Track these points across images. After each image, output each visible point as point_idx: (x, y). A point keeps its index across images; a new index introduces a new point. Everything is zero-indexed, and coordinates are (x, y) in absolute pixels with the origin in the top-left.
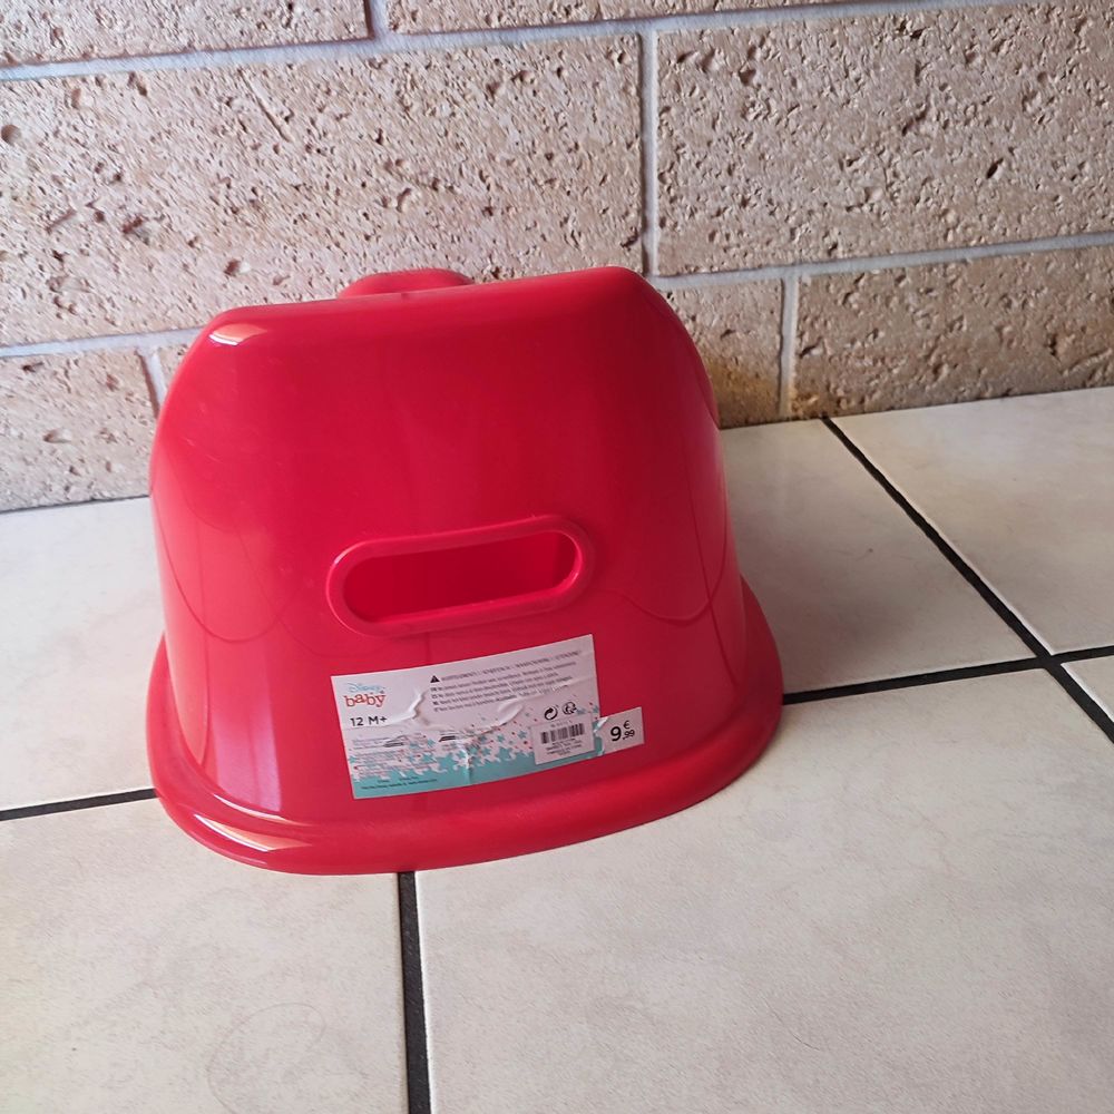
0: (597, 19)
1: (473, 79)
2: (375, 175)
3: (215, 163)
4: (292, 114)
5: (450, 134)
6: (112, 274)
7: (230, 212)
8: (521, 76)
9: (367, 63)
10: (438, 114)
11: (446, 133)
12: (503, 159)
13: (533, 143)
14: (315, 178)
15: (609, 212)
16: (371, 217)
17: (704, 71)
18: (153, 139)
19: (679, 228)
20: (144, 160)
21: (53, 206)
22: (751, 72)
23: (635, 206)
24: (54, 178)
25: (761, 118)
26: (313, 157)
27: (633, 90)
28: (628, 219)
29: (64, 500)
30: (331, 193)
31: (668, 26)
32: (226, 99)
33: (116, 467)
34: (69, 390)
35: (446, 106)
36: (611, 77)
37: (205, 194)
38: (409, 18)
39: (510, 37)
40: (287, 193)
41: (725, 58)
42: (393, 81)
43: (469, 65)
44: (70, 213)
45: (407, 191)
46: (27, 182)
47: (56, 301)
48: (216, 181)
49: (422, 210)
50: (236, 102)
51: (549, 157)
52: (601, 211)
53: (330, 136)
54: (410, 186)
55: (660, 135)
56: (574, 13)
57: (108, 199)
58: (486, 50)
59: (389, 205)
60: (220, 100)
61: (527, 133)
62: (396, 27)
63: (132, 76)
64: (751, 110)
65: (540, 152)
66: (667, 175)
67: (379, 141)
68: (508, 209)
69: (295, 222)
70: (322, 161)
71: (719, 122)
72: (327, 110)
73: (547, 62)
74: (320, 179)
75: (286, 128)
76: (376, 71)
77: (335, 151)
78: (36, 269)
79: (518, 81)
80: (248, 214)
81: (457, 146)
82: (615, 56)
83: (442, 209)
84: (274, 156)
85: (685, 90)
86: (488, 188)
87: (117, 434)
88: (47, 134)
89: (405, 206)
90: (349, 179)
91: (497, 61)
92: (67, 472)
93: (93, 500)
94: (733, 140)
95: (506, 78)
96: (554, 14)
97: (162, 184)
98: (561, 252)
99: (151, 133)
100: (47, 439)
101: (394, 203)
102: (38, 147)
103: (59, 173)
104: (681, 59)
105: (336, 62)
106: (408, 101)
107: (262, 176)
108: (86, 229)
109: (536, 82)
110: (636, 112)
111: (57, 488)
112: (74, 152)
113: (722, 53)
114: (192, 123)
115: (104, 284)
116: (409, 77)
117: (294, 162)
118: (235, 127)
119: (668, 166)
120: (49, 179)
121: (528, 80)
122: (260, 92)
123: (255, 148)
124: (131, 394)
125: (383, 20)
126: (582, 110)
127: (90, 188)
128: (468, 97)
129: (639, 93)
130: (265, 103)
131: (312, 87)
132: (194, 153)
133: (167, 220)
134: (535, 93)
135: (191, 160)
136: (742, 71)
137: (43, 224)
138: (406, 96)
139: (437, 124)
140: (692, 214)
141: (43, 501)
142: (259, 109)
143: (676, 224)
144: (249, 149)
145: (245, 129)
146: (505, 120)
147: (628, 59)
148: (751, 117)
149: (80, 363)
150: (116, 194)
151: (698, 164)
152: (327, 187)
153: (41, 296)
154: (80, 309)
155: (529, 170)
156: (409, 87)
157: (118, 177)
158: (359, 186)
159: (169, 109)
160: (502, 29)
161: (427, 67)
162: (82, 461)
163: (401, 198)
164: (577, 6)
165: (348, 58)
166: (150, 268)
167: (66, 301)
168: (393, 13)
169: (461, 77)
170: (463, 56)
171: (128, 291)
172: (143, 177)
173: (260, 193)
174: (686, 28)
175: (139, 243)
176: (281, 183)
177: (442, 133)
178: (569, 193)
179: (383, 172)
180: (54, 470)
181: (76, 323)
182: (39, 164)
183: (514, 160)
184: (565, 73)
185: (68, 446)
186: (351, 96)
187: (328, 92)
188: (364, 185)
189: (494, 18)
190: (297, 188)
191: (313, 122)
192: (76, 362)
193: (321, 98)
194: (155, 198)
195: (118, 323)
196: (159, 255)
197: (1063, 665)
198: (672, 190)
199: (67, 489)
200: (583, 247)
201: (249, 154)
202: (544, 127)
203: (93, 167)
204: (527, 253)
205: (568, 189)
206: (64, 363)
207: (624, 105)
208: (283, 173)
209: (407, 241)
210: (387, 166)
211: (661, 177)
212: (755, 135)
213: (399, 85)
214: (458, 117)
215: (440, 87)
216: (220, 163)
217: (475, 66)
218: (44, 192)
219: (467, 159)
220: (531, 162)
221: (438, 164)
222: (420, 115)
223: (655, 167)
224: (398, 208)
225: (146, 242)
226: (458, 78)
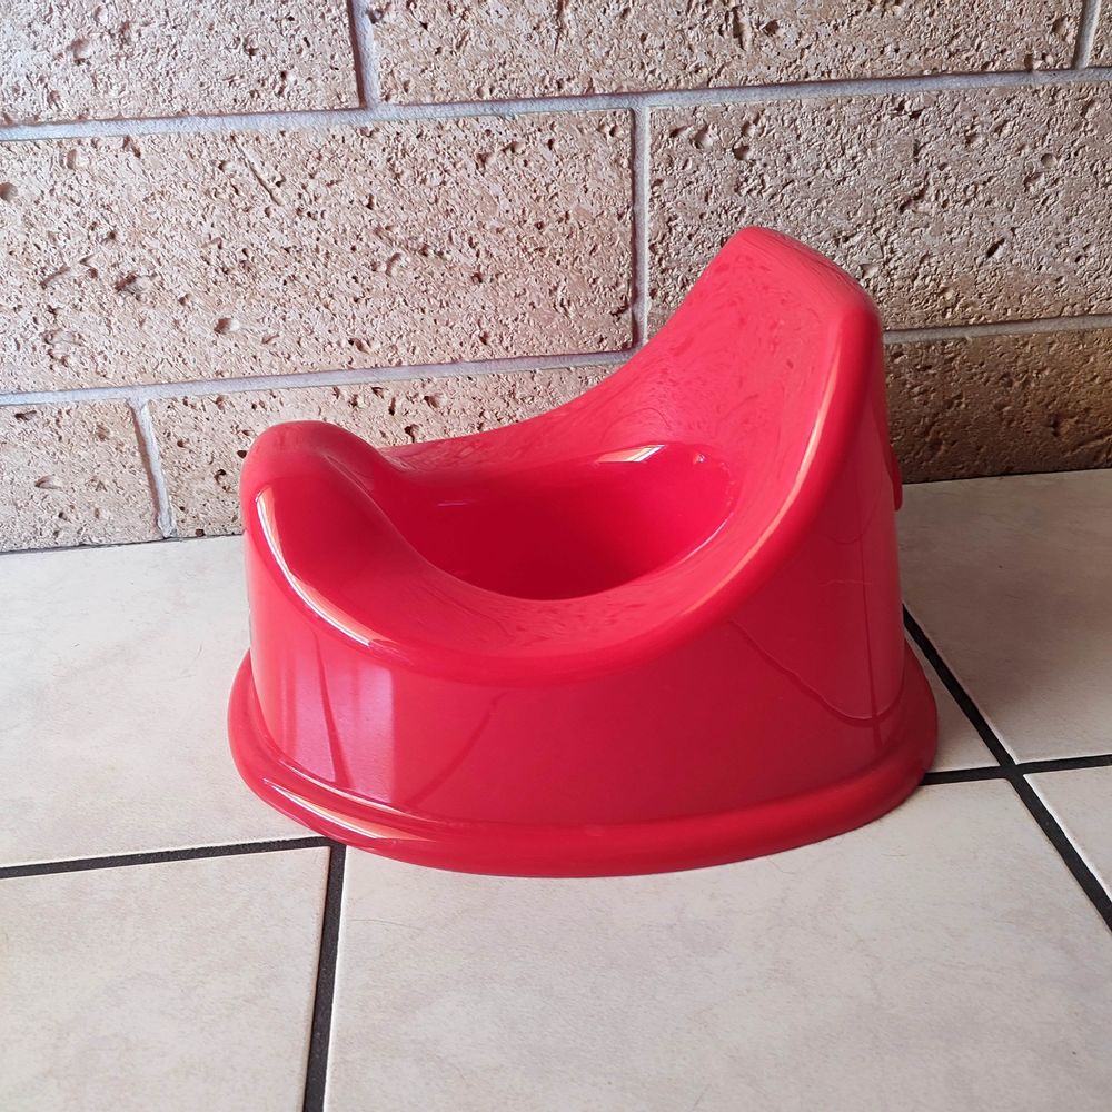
0: (589, 93)
1: (464, 149)
2: (365, 240)
3: (207, 225)
4: (284, 180)
5: (440, 202)
6: (103, 329)
7: (220, 271)
8: (512, 147)
9: (358, 131)
10: (428, 182)
11: (436, 201)
12: (492, 227)
13: (524, 212)
14: (305, 240)
15: (600, 281)
16: (360, 280)
17: (698, 147)
18: (146, 200)
19: (670, 298)
20: (138, 220)
21: (47, 262)
22: (745, 148)
23: (625, 276)
24: (49, 234)
25: (754, 193)
26: (304, 222)
27: (625, 163)
28: (618, 289)
29: (53, 545)
30: (321, 256)
31: (662, 101)
32: (218, 163)
33: (105, 514)
34: (60, 438)
35: (436, 173)
36: (603, 150)
37: (196, 254)
38: (401, 89)
39: (503, 109)
40: (278, 255)
41: (718, 134)
42: (384, 150)
43: (461, 136)
44: (64, 270)
45: (397, 256)
46: (22, 238)
47: (49, 352)
48: (208, 241)
49: (411, 275)
50: (229, 166)
51: (540, 226)
52: (591, 281)
53: (321, 201)
54: (400, 251)
55: (652, 206)
56: (566, 86)
57: (102, 256)
58: (477, 120)
59: (378, 270)
60: (213, 163)
61: (518, 202)
62: (387, 98)
63: (127, 140)
64: (745, 184)
65: (531, 222)
66: (659, 246)
67: (369, 206)
68: (497, 275)
69: (285, 283)
70: (314, 225)
71: (712, 196)
72: (317, 176)
73: (538, 134)
74: (310, 242)
75: (278, 192)
76: (367, 139)
77: (326, 215)
78: (30, 321)
79: (509, 152)
80: (239, 275)
81: (448, 213)
82: (607, 130)
83: (431, 274)
84: (266, 220)
85: (678, 164)
86: (478, 255)
87: (106, 482)
88: (43, 192)
89: (394, 271)
90: (339, 243)
91: (488, 131)
92: (56, 517)
93: (82, 545)
94: (726, 212)
95: (498, 149)
96: (546, 87)
97: (155, 244)
98: (550, 320)
99: (144, 193)
100: (38, 485)
101: (383, 268)
102: (34, 206)
103: (54, 230)
104: (674, 133)
105: (328, 130)
106: (398, 168)
107: (253, 237)
108: (80, 285)
109: (527, 153)
110: (628, 184)
111: (48, 532)
112: (70, 210)
113: (716, 129)
114: (185, 186)
115: (97, 337)
116: (400, 146)
117: (285, 226)
118: (228, 190)
119: (659, 238)
120: (44, 235)
121: (519, 151)
122: (251, 156)
123: (247, 210)
124: (122, 445)
125: (375, 90)
126: (573, 181)
127: (85, 246)
128: (459, 165)
129: (631, 165)
130: (257, 168)
131: (303, 152)
132: (187, 215)
133: (158, 278)
134: (526, 164)
135: (183, 221)
136: (736, 147)
137: (38, 279)
138: (397, 163)
139: (427, 191)
140: (683, 286)
141: (32, 545)
142: (251, 174)
143: (667, 295)
144: (240, 211)
145: (237, 192)
146: (496, 189)
147: (620, 133)
148: (744, 192)
149: (72, 413)
150: (108, 251)
151: (690, 237)
152: (317, 250)
153: (34, 349)
154: (72, 361)
155: (519, 238)
156: (400, 154)
157: (112, 235)
158: (349, 250)
159: (163, 172)
160: (493, 101)
161: (418, 137)
162: (72, 507)
163: (390, 262)
164: (569, 80)
165: (340, 126)
166: (141, 323)
167: (59, 352)
168: (385, 83)
169: (452, 148)
170: (454, 126)
171: (120, 346)
172: (136, 239)
173: (251, 255)
174: (679, 104)
175: (131, 298)
176: (271, 244)
177: (432, 200)
178: (558, 263)
179: (372, 236)
180: (45, 516)
181: (68, 375)
182: (34, 221)
183: (504, 228)
184: (556, 146)
185: (58, 492)
186: (342, 162)
187: (320, 158)
188: (353, 249)
189: (486, 90)
190: (287, 250)
191: (304, 187)
192: (68, 412)
193: (312, 164)
194: (148, 258)
195: (110, 376)
196: (151, 312)
197: (1025, 776)
198: (663, 262)
199: (56, 533)
200: (572, 315)
201: (241, 216)
202: (534, 196)
203: (87, 225)
204: (516, 320)
205: (558, 257)
206: (55, 412)
207: (615, 176)
208: (274, 234)
209: (396, 305)
210: (377, 231)
211: (652, 248)
212: (748, 208)
213: (390, 153)
214: (449, 185)
215: (431, 156)
216: (212, 226)
217: (466, 137)
218: (39, 249)
219: (457, 226)
220: (520, 230)
221: (427, 230)
222: (411, 183)
223: (647, 238)
224: (388, 272)
225: (138, 298)
226: (449, 148)
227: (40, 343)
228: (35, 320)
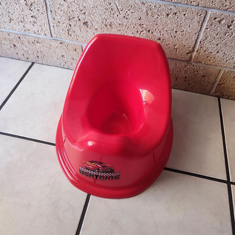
0: (198, 5)
1: (164, 12)
2: (137, 26)
4: (123, 9)
5: (156, 22)
6: (79, 31)
7: (105, 25)
8: (176, 14)
9: (142, 3)
10: (154, 17)
11: (155, 21)
12: (166, 30)
13: (174, 28)
14: (124, 23)
15: (186, 46)
16: (134, 34)
17: (219, 23)
18: (93, 7)
19: (201, 53)
20: (90, 11)
21: (71, 15)
22: (231, 25)
23: (192, 47)
24: (72, 10)
25: (229, 36)
26: (125, 19)
27: (201, 23)
28: (190, 49)
29: (63, 67)
30: (127, 27)
31: (215, 11)
32: (110, 3)
33: (73, 64)
34: (68, 49)
35: (156, 15)
36: (197, 18)
37: (101, 21)
39: (176, 5)
40: (118, 25)
41: (225, 21)
42: (146, 8)
43: (165, 8)
44: (74, 18)
45: (143, 31)
46: (67, 10)
47: (68, 33)
48: (104, 19)
49: (145, 35)
50: (112, 4)
51: (176, 32)
52: (184, 45)
53: (129, 16)
54: (144, 30)
55: (203, 33)
56: (192, 3)
57: (82, 17)
58: (169, 6)
59: (138, 32)
60: (108, 3)
61: (173, 26)
64: (227, 33)
65: (175, 30)
66: (202, 42)
67: (140, 19)
68: (164, 40)
69: (118, 31)
70: (127, 21)
71: (219, 34)
72: (130, 10)
73: (183, 12)
74: (125, 24)
75: (121, 12)
76: (143, 5)
77: (130, 19)
78: (65, 26)
79: (174, 14)
80: (108, 27)
81: (156, 25)
82: (199, 14)
83: (149, 36)
84: (117, 17)
85: (213, 26)
86: (161, 35)
87: (75, 59)
88: (72, 1)
89: (142, 33)
90: (131, 25)
91: (171, 9)
92: (64, 63)
93: (68, 68)
94: (221, 39)
95: (172, 13)
96: (188, 2)
97: (93, 17)
98: (172, 51)
99: (93, 6)
100: (62, 56)
102: (70, 4)
103: (73, 10)
104: (215, 19)
105: (135, 1)
106: (148, 13)
107: (113, 20)
108: (76, 22)
109: (178, 16)
110: (200, 27)
111: (62, 65)
112: (77, 6)
113: (225, 20)
114: (102, 6)
115: (78, 32)
116: (150, 8)
117: (121, 19)
118: (110, 9)
119: (203, 40)
120: (71, 10)
121: (177, 14)
122: (117, 3)
123: (113, 14)
124: (79, 53)
126: (187, 24)
127: (79, 14)
128: (162, 15)
129: (202, 23)
130: (118, 6)
131: (128, 5)
132: (100, 13)
133: (92, 24)
134: (178, 18)
135: (99, 14)
136: (229, 25)
137: (68, 18)
138: (148, 12)
139: (153, 19)
140: (205, 51)
141: (59, 66)
142: (116, 7)
143: (200, 52)
144: (112, 14)
145: (112, 10)
146: (169, 22)
147: (202, 16)
148: (227, 35)
149: (71, 45)
150: (83, 16)
151: (210, 42)
152: (126, 26)
153: (65, 32)
154: (72, 35)
155: (171, 33)
156: (149, 10)
157: (85, 13)
158: (133, 27)
159: (98, 3)
160: (174, 2)
161: (155, 7)
162: (67, 62)
163: (141, 32)
164: (194, 2)
166: (87, 32)
167: (70, 33)
170: (164, 6)
171: (82, 35)
172: (89, 14)
173: (112, 24)
174: (218, 12)
175: (86, 26)
176: (117, 23)
177: (154, 21)
178: (178, 40)
179: (139, 26)
180: (62, 62)
181: (71, 38)
182: (70, 7)
183: (168, 31)
184: (186, 15)
185: (66, 58)
186: (136, 9)
187: (132, 7)
188: (134, 27)
190: (120, 24)
191: (127, 12)
192: (70, 44)
193: (130, 8)
194: (91, 19)
195: (79, 40)
196: (89, 30)
197: (231, 185)
198: (202, 45)
199: (64, 65)
200: (178, 52)
201: (112, 15)
202: (177, 25)
203: (80, 10)
204: (165, 49)
205: (178, 39)
206: (67, 44)
207: (197, 25)
208: (118, 21)
210: (140, 25)
211: (200, 42)
212: (226, 39)
213: (147, 9)
214: (159, 19)
215: (156, 12)
216: (105, 16)
217: (166, 9)
218: (70, 12)
219: (158, 28)
220: (172, 32)
221: (151, 27)
222: (150, 16)
223: (200, 40)
224: (140, 34)
225: (87, 27)
226: (161, 11)
227: (67, 31)
228: (66, 26)
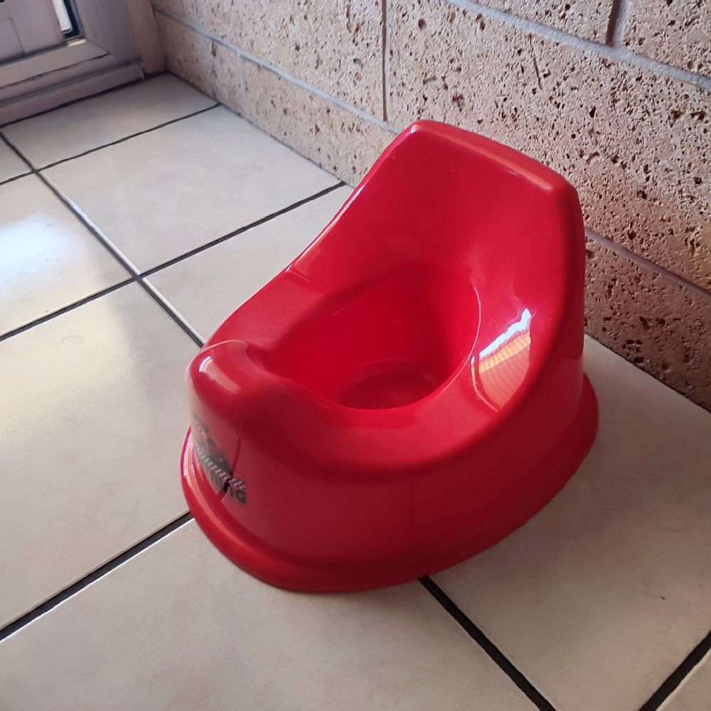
1: (664, 101)
2: (581, 134)
3: (502, 84)
4: (549, 74)
5: (636, 131)
7: (501, 114)
8: (700, 115)
9: (601, 61)
10: (633, 114)
11: (634, 129)
12: (663, 165)
13: (690, 165)
14: (549, 118)
16: (571, 158)
18: (478, 56)
20: (471, 67)
21: (429, 71)
24: (433, 56)
26: (552, 106)
30: (554, 132)
32: (518, 49)
35: (640, 110)
37: (492, 99)
38: (637, 42)
39: (705, 83)
40: (531, 120)
42: (612, 80)
43: (666, 91)
44: (434, 78)
45: (597, 154)
46: (422, 53)
48: (500, 94)
49: (600, 171)
50: (523, 53)
51: (697, 181)
53: (564, 97)
54: (600, 152)
57: (452, 79)
58: (682, 85)
59: (583, 157)
60: (515, 48)
61: (688, 157)
62: (627, 44)
63: (479, 16)
65: (692, 175)
67: (592, 114)
68: (655, 199)
69: (530, 138)
70: (556, 111)
72: (568, 80)
74: (551, 120)
75: (543, 80)
76: (603, 68)
77: (564, 108)
78: (415, 99)
79: (696, 117)
80: (509, 121)
81: (638, 142)
83: (613, 176)
84: (531, 95)
86: (647, 179)
88: (436, 32)
89: (593, 161)
90: (566, 128)
91: (687, 96)
95: (688, 112)
98: (679, 249)
99: (477, 52)
101: (586, 157)
102: (431, 37)
103: (436, 55)
105: (584, 52)
106: (618, 96)
107: (522, 103)
108: (438, 90)
109: (708, 124)
112: (444, 47)
114: (498, 56)
116: (624, 82)
117: (540, 104)
118: (518, 68)
120: (431, 56)
121: (704, 119)
122: (537, 53)
123: (524, 85)
125: (621, 36)
127: (446, 70)
128: (656, 112)
130: (537, 60)
131: (565, 62)
132: (494, 74)
133: (472, 103)
134: (705, 131)
135: (491, 77)
137: (423, 78)
138: (618, 93)
139: (630, 120)
142: (533, 63)
144: (521, 84)
145: (522, 71)
146: (676, 140)
150: (455, 77)
152: (553, 127)
153: (413, 113)
155: (679, 182)
156: (621, 87)
157: (459, 70)
158: (570, 136)
160: (698, 74)
161: (637, 80)
163: (592, 156)
165: (593, 53)
168: (628, 34)
169: (657, 97)
170: (664, 83)
172: (468, 75)
173: (518, 113)
175: (457, 108)
176: (531, 112)
177: (631, 127)
178: (701, 213)
179: (587, 134)
182: (429, 45)
183: (671, 170)
186: (584, 78)
187: (573, 69)
188: (574, 136)
189: (696, 65)
190: (538, 119)
191: (558, 84)
193: (567, 71)
194: (470, 90)
196: (463, 120)
200: (696, 254)
201: (520, 88)
202: (702, 158)
203: (449, 58)
204: (657, 235)
205: (702, 210)
209: (586, 184)
210: (590, 132)
213: (615, 84)
214: (645, 122)
215: (641, 97)
216: (504, 86)
217: (669, 93)
218: (427, 62)
219: (640, 153)
220: (682, 177)
221: (621, 146)
222: (622, 109)
224: (588, 161)
225: (460, 110)
226: (655, 96)
227: (416, 112)
228: (417, 99)
